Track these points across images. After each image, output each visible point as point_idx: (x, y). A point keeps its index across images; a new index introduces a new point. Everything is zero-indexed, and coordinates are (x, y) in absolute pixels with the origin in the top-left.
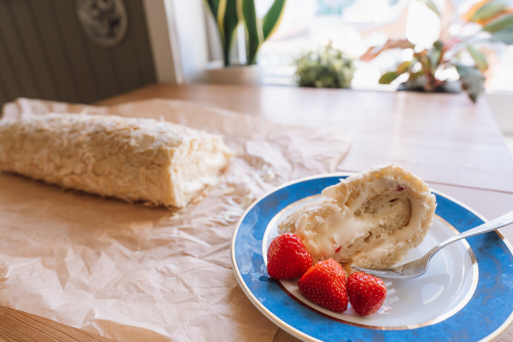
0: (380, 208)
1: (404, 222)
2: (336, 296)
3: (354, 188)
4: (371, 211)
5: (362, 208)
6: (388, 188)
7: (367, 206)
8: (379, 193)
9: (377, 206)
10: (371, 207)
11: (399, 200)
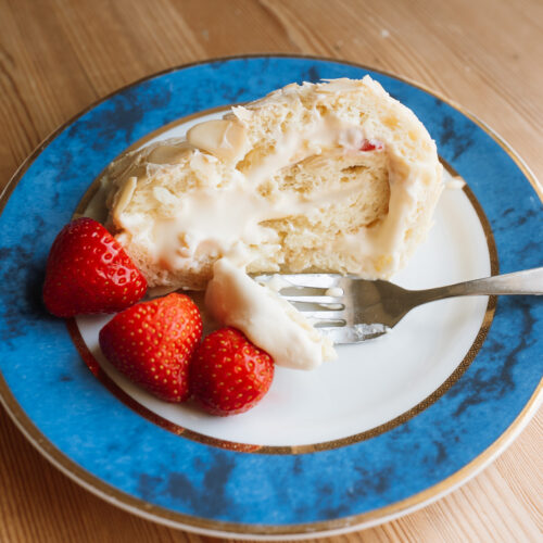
0: (317, 184)
1: (367, 218)
2: (161, 380)
3: (263, 132)
4: (297, 186)
5: (276, 178)
6: (341, 143)
7: (289, 175)
8: (319, 152)
9: (310, 179)
10: (299, 178)
11: (365, 171)
